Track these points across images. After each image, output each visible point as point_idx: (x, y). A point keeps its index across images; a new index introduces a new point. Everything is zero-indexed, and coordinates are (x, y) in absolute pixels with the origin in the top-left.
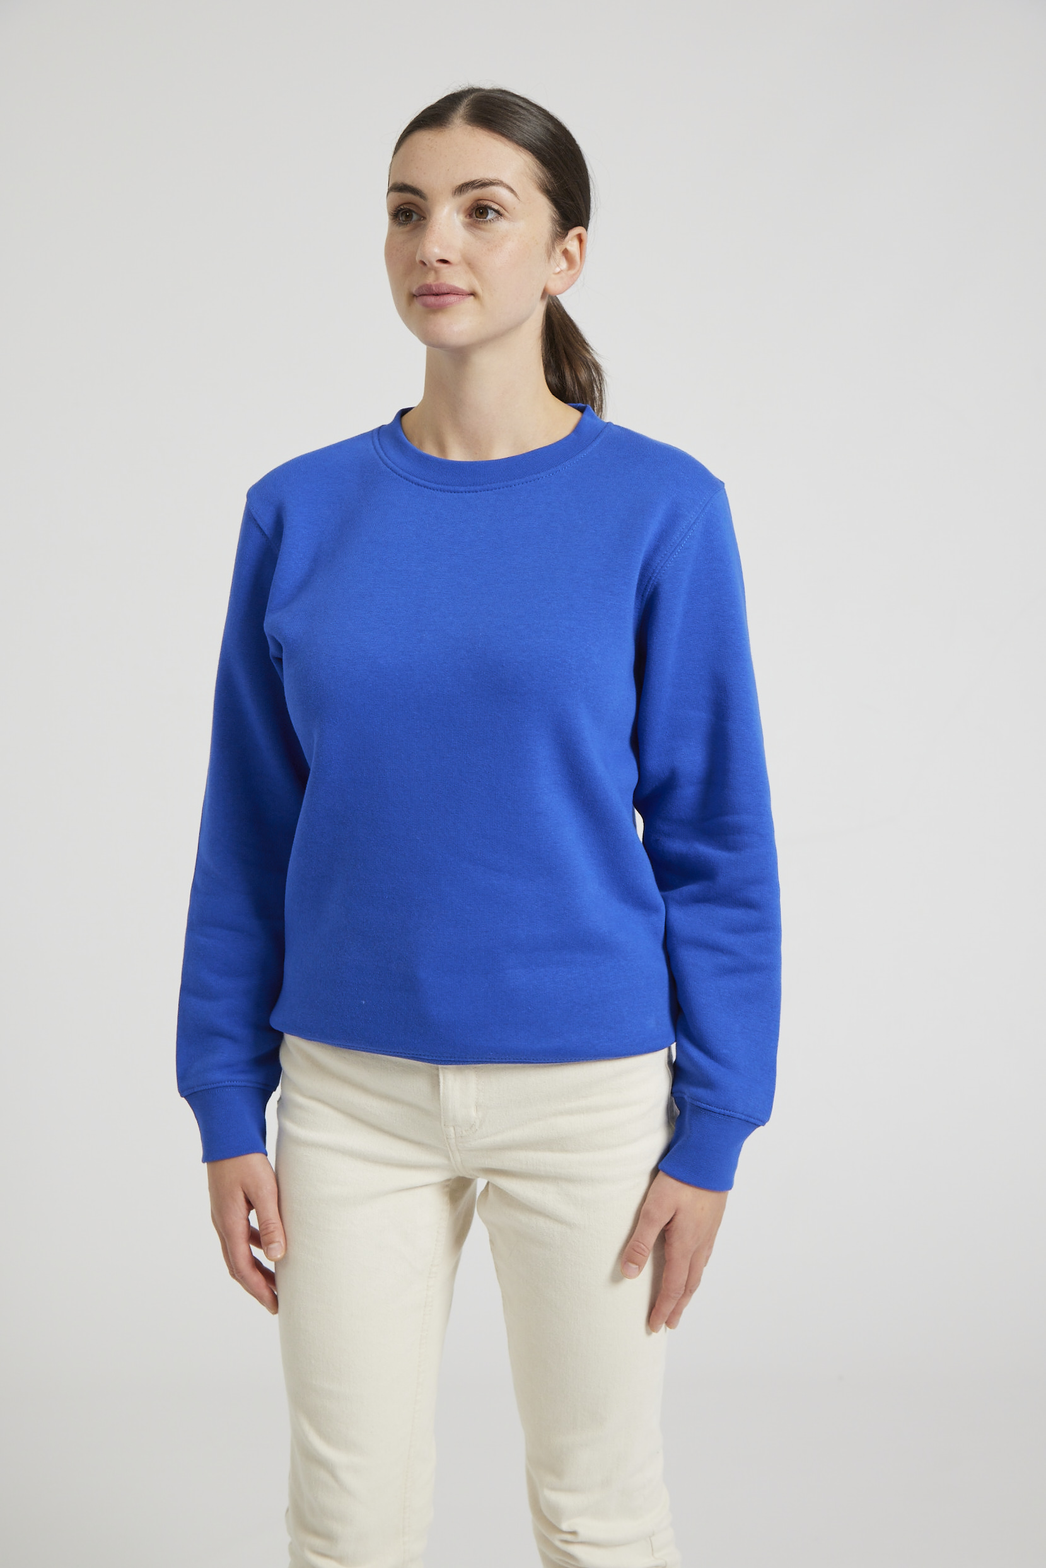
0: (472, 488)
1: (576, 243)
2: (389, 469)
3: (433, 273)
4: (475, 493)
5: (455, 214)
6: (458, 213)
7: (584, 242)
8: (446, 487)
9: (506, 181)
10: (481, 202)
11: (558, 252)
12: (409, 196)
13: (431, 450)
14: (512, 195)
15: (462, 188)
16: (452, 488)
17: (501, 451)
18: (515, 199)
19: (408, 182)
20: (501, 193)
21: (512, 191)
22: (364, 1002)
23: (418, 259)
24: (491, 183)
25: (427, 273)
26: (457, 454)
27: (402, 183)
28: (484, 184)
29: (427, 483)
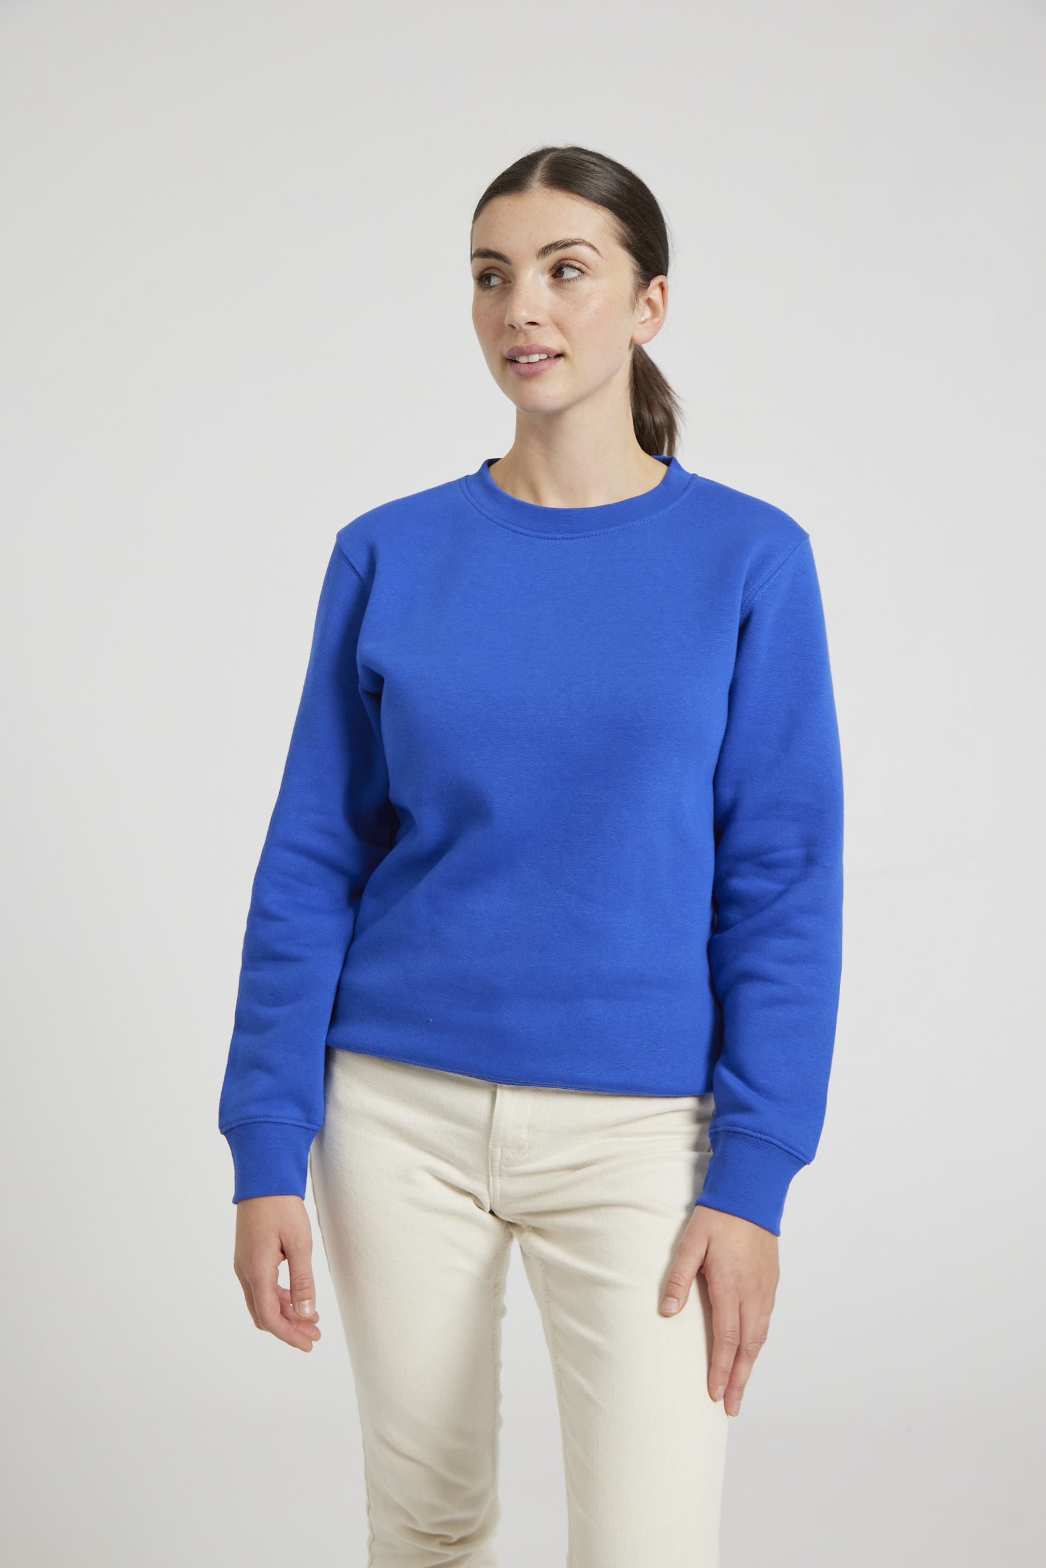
0: (570, 535)
1: (658, 291)
2: (483, 517)
3: (522, 334)
4: (571, 540)
5: (540, 276)
6: (542, 275)
7: (666, 290)
8: (544, 535)
9: (588, 239)
10: (563, 262)
11: (642, 302)
12: (492, 262)
13: (524, 497)
14: (595, 252)
15: (546, 251)
16: (549, 536)
17: (597, 499)
18: (598, 256)
19: (492, 248)
20: (583, 252)
21: (594, 248)
22: (431, 1020)
23: (507, 322)
24: (574, 243)
25: (517, 336)
26: (552, 500)
27: (486, 249)
28: (567, 244)
29: (524, 531)
